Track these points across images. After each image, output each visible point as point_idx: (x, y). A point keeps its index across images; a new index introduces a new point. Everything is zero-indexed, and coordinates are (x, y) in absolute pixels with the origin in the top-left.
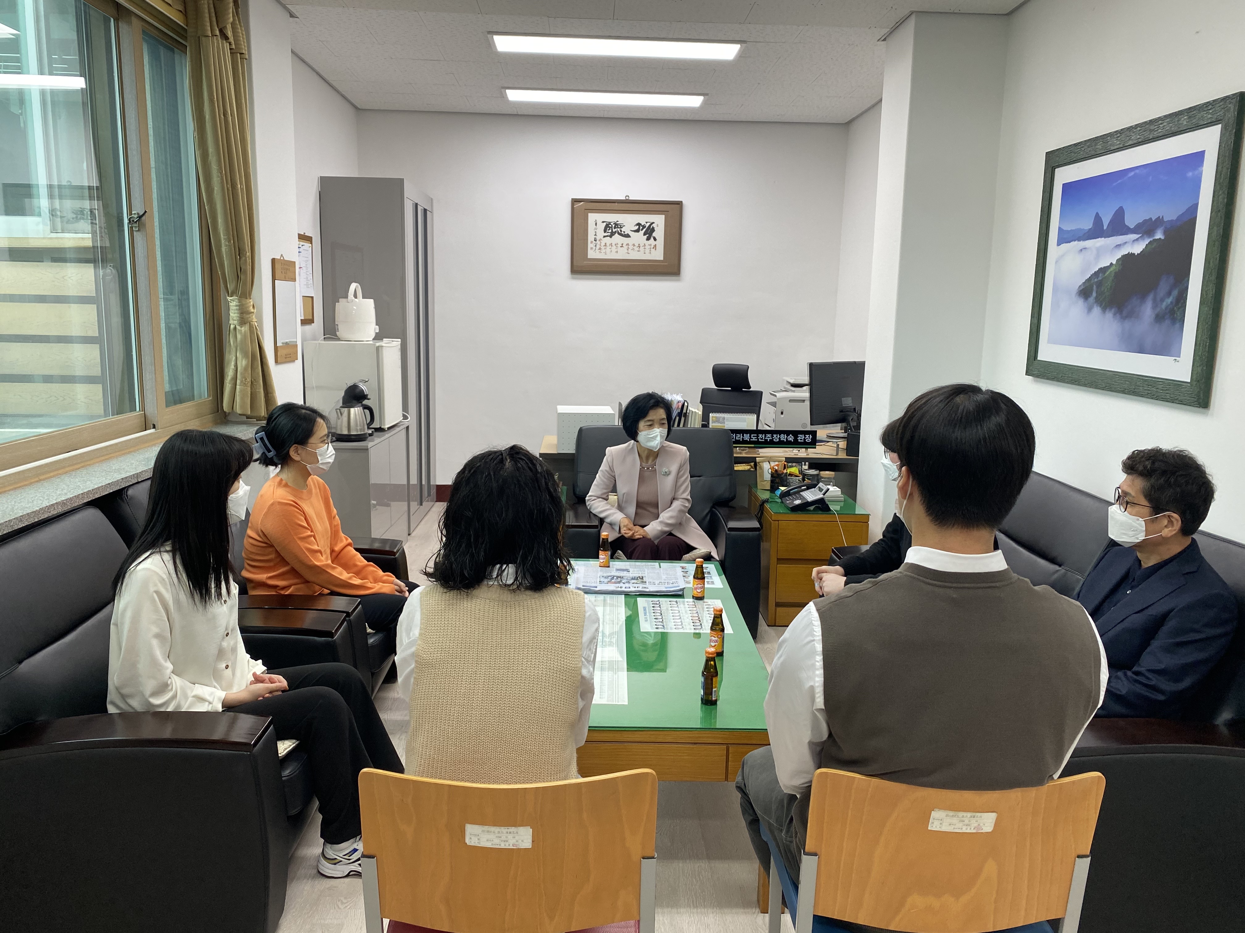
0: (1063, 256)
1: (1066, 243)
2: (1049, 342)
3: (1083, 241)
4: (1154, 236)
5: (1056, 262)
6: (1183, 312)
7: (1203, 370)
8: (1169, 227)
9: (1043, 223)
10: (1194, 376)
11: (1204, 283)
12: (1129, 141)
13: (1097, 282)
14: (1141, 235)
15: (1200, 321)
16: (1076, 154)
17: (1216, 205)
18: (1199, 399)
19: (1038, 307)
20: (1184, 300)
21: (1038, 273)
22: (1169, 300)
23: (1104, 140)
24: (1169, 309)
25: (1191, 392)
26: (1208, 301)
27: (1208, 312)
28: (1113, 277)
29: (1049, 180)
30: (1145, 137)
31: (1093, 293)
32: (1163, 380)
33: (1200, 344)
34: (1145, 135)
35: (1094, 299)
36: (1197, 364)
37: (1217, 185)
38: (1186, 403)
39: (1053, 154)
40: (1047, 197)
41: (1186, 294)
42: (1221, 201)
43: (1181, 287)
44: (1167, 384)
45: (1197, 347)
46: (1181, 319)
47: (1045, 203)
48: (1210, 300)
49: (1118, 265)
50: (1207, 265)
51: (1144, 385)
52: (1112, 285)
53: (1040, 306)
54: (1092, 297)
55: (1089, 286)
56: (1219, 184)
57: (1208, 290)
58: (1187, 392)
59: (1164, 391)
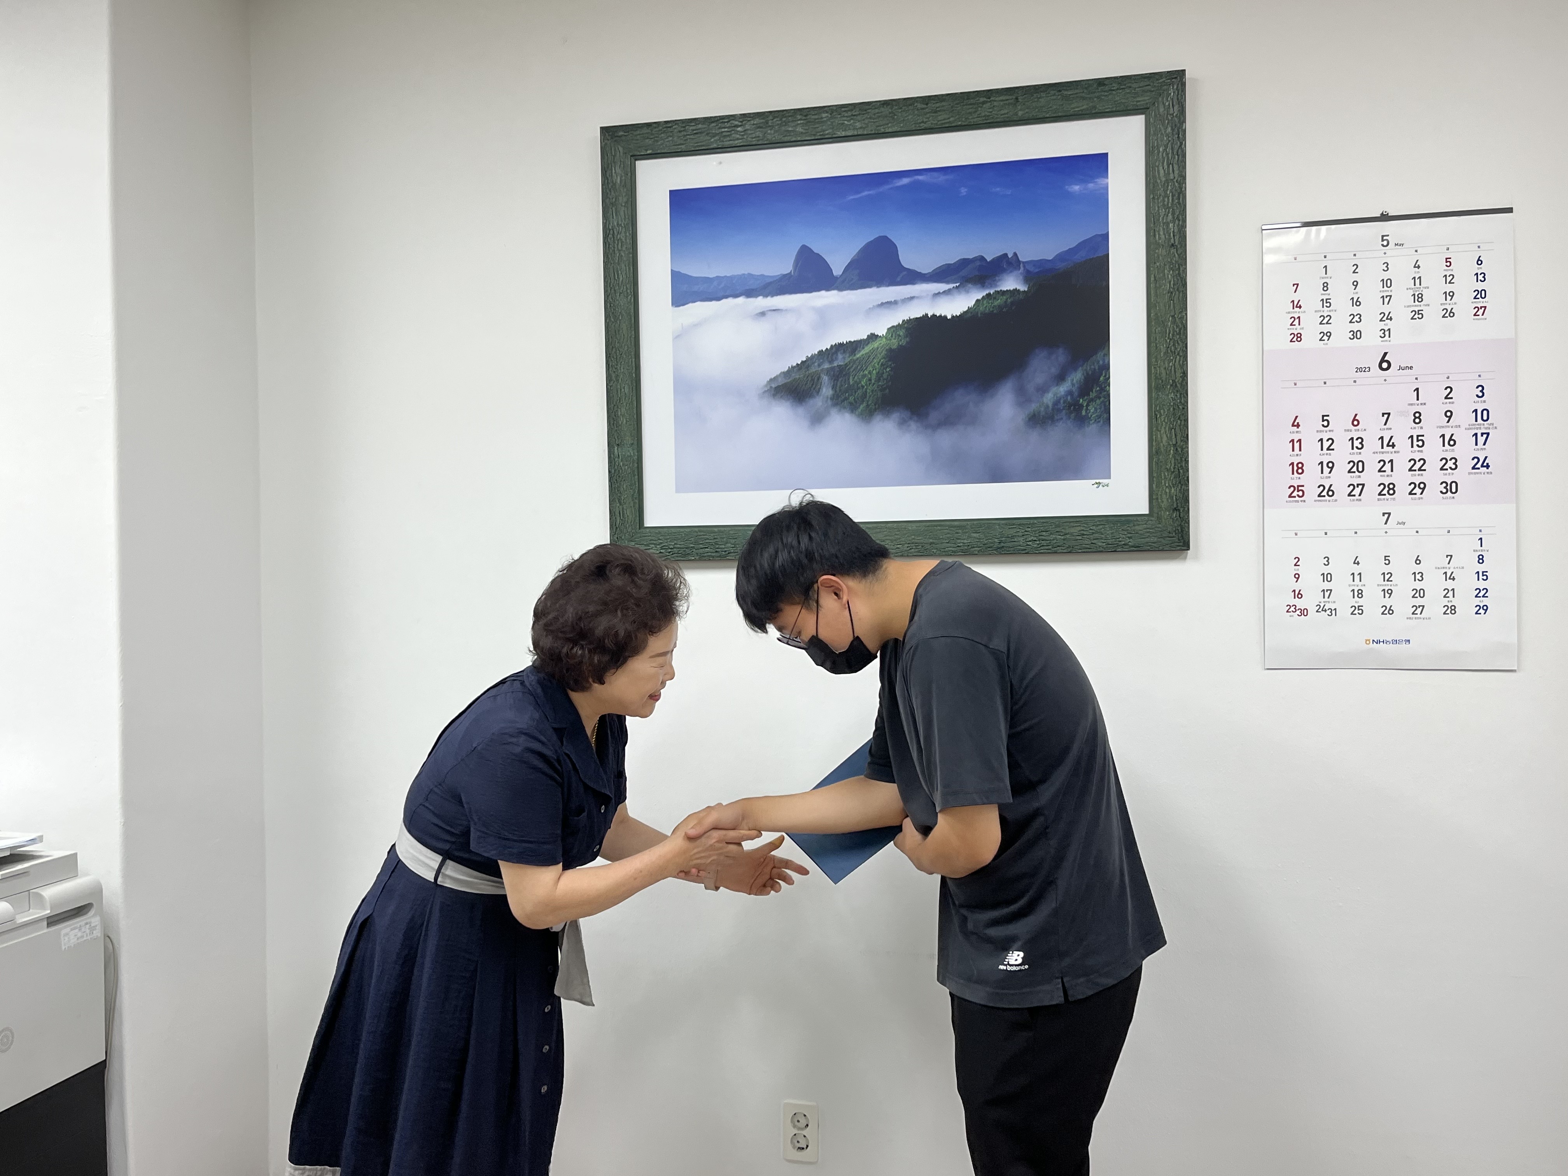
0: (696, 326)
1: (702, 300)
2: (681, 488)
3: (766, 296)
4: (996, 286)
5: (677, 337)
6: (1105, 405)
7: (1182, 490)
8: (1037, 270)
9: (617, 261)
10: (1163, 502)
11: (1159, 357)
12: (890, 125)
13: (833, 368)
14: (958, 284)
15: (1158, 416)
16: (714, 137)
17: (1163, 237)
18: (1182, 536)
19: (631, 425)
20: (1103, 386)
21: (618, 358)
22: (1063, 389)
23: (810, 118)
24: (1064, 402)
25: (1159, 529)
26: (1174, 384)
27: (1178, 401)
28: (884, 358)
29: (624, 181)
30: (941, 121)
31: (822, 389)
32: (1078, 520)
33: (1167, 452)
34: (940, 118)
35: (827, 401)
36: (1165, 484)
37: (1158, 207)
38: (1149, 548)
39: (625, 132)
40: (622, 213)
41: (1105, 376)
42: (1173, 231)
43: (1090, 366)
44: (1092, 524)
45: (1161, 457)
46: (1099, 417)
47: (618, 224)
48: (1180, 382)
49: (894, 337)
50: (1159, 329)
51: (1026, 533)
52: (883, 373)
53: (635, 423)
54: (821, 397)
55: (804, 377)
56: (1164, 205)
57: (1172, 366)
58: (1148, 530)
59: (1088, 537)
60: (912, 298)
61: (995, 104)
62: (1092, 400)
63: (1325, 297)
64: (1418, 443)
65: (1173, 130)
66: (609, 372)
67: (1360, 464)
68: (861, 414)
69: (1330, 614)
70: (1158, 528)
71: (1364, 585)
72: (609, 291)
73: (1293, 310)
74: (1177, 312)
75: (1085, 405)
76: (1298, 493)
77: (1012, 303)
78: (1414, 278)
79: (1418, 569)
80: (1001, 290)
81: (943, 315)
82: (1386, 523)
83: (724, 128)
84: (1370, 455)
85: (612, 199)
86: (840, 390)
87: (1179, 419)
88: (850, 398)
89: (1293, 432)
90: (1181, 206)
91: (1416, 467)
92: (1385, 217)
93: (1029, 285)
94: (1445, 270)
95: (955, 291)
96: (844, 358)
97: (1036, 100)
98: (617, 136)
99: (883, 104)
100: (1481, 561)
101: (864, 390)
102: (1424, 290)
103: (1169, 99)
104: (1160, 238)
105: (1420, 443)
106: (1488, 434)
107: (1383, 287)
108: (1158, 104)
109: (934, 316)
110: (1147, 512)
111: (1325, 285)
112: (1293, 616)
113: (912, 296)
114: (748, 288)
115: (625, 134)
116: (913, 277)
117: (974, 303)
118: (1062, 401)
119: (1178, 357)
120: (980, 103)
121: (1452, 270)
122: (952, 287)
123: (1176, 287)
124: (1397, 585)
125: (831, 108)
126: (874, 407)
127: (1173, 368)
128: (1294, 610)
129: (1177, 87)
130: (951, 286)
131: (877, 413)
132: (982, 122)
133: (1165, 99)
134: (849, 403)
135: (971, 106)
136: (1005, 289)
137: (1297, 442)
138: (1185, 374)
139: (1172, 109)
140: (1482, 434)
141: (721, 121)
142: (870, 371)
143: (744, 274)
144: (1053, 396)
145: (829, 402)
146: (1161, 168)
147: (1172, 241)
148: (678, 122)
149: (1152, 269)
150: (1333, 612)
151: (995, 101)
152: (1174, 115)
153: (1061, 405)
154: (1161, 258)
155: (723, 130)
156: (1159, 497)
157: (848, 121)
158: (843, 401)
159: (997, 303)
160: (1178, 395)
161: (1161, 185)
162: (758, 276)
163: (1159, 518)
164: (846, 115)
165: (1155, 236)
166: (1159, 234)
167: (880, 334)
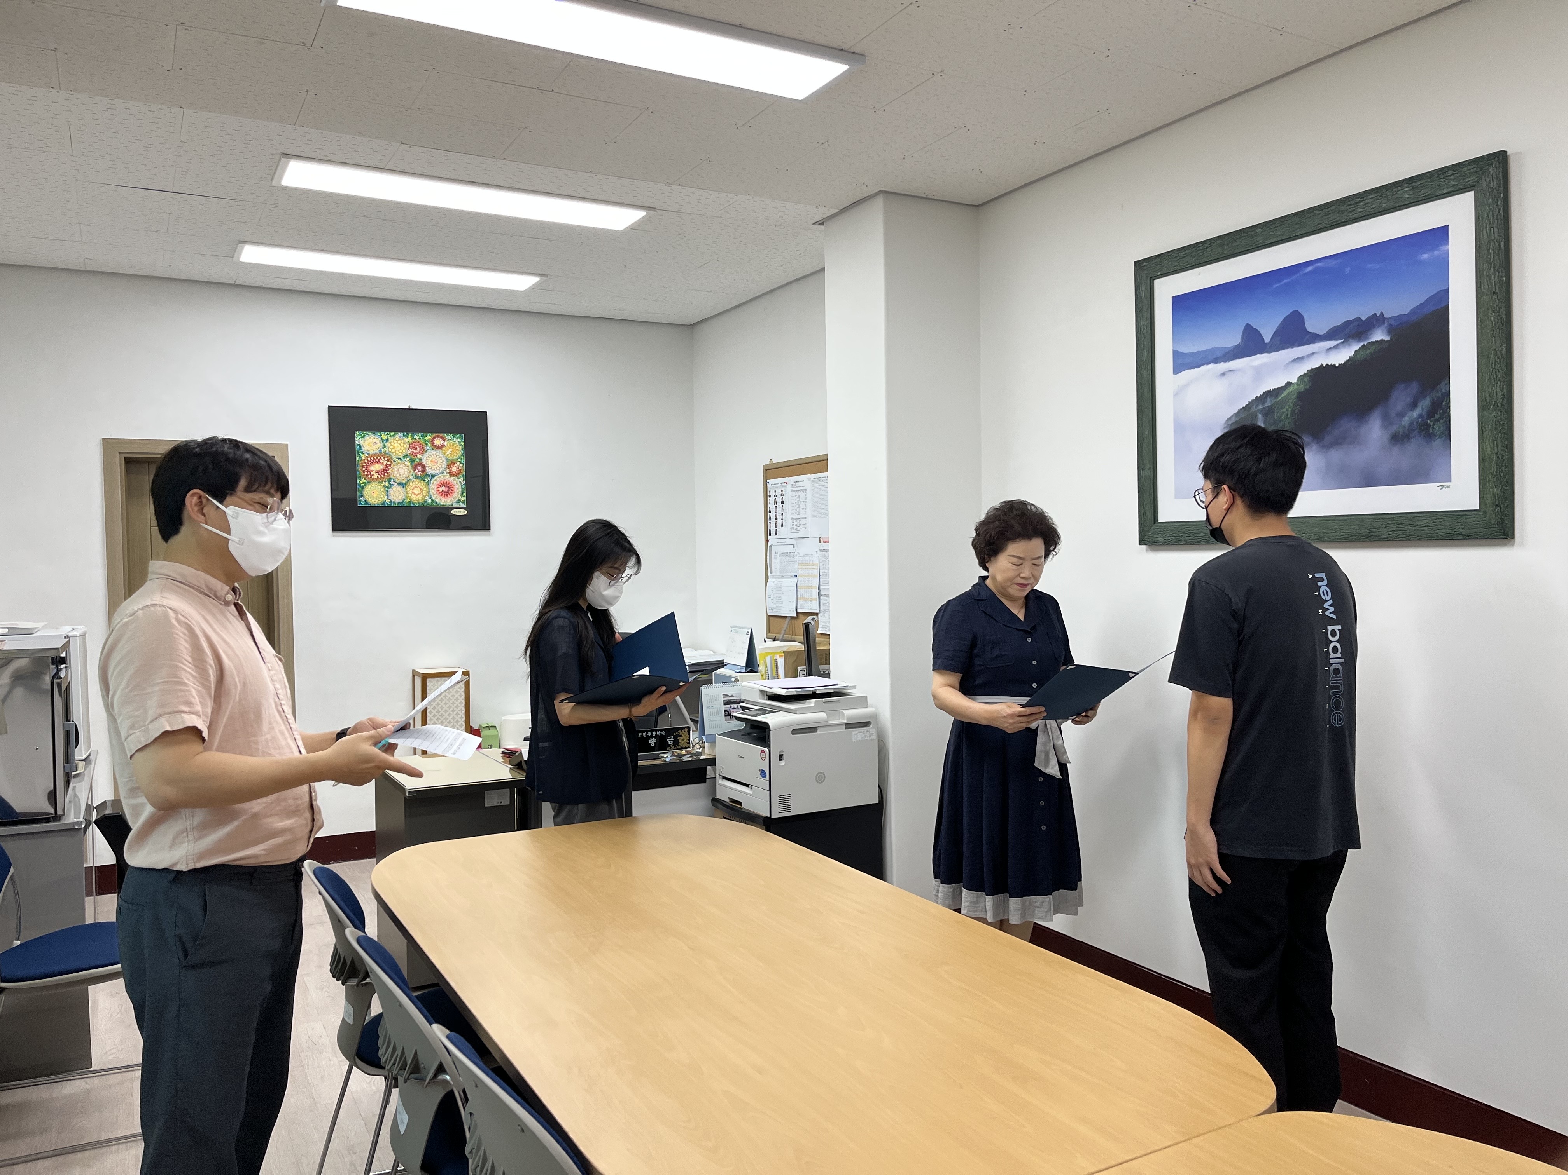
0: (1187, 385)
1: (1189, 369)
2: (1177, 496)
3: (1225, 362)
4: (1369, 339)
5: (1176, 395)
6: (1446, 424)
7: (1503, 490)
8: (1396, 324)
10: (1488, 500)
11: (1485, 383)
12: (1297, 230)
13: (1264, 408)
14: (1343, 340)
15: (1484, 431)
16: (1195, 257)
17: (1487, 287)
18: (1503, 527)
19: (1150, 455)
20: (1445, 409)
21: (1143, 412)
22: (1415, 414)
23: (1249, 234)
24: (1417, 423)
25: (1485, 522)
26: (1495, 405)
27: (1499, 417)
28: (1296, 399)
29: (1147, 295)
32: (1425, 515)
33: (1490, 460)
36: (1490, 485)
37: (1483, 264)
38: (1477, 536)
40: (1145, 316)
41: (1447, 401)
42: (1495, 281)
43: (1436, 394)
44: (1435, 518)
45: (1486, 464)
46: (1442, 433)
47: (1143, 323)
48: (1501, 402)
49: (1302, 383)
50: (1485, 361)
51: (1388, 525)
52: (1295, 410)
53: (1152, 454)
57: (1494, 390)
58: (1479, 522)
59: (1432, 528)
60: (1313, 353)
61: (1367, 201)
62: (1438, 420)
70: (1484, 520)
72: (1139, 369)
74: (1498, 346)
75: (1431, 425)
77: (1381, 350)
80: (1372, 342)
81: (1333, 364)
83: (1201, 249)
85: (1140, 307)
87: (1500, 432)
90: (1500, 261)
93: (1391, 335)
95: (1340, 346)
96: (1271, 401)
97: (1395, 193)
98: (1144, 266)
99: (1295, 215)
103: (1493, 175)
108: (1484, 181)
109: (1327, 365)
110: (1477, 507)
113: (1314, 352)
114: (1215, 357)
115: (1147, 264)
116: (1315, 338)
117: (1353, 353)
118: (1415, 423)
119: (1499, 383)
120: (1357, 203)
123: (1497, 326)
127: (1495, 392)
129: (1502, 164)
130: (1338, 342)
132: (1359, 217)
133: (1490, 175)
135: (1351, 206)
136: (1375, 341)
138: (1505, 396)
139: (1492, 184)
141: (1199, 245)
142: (1287, 409)
143: (1213, 348)
144: (1408, 419)
146: (1485, 232)
147: (1494, 289)
148: (1175, 251)
149: (1479, 313)
151: (1367, 199)
152: (1494, 188)
153: (1414, 427)
154: (1486, 304)
156: (1484, 496)
157: (1272, 232)
159: (1369, 352)
160: (1499, 413)
161: (1486, 245)
162: (1221, 347)
163: (1485, 513)
164: (1271, 228)
165: (1482, 286)
166: (1484, 285)
167: (1293, 382)
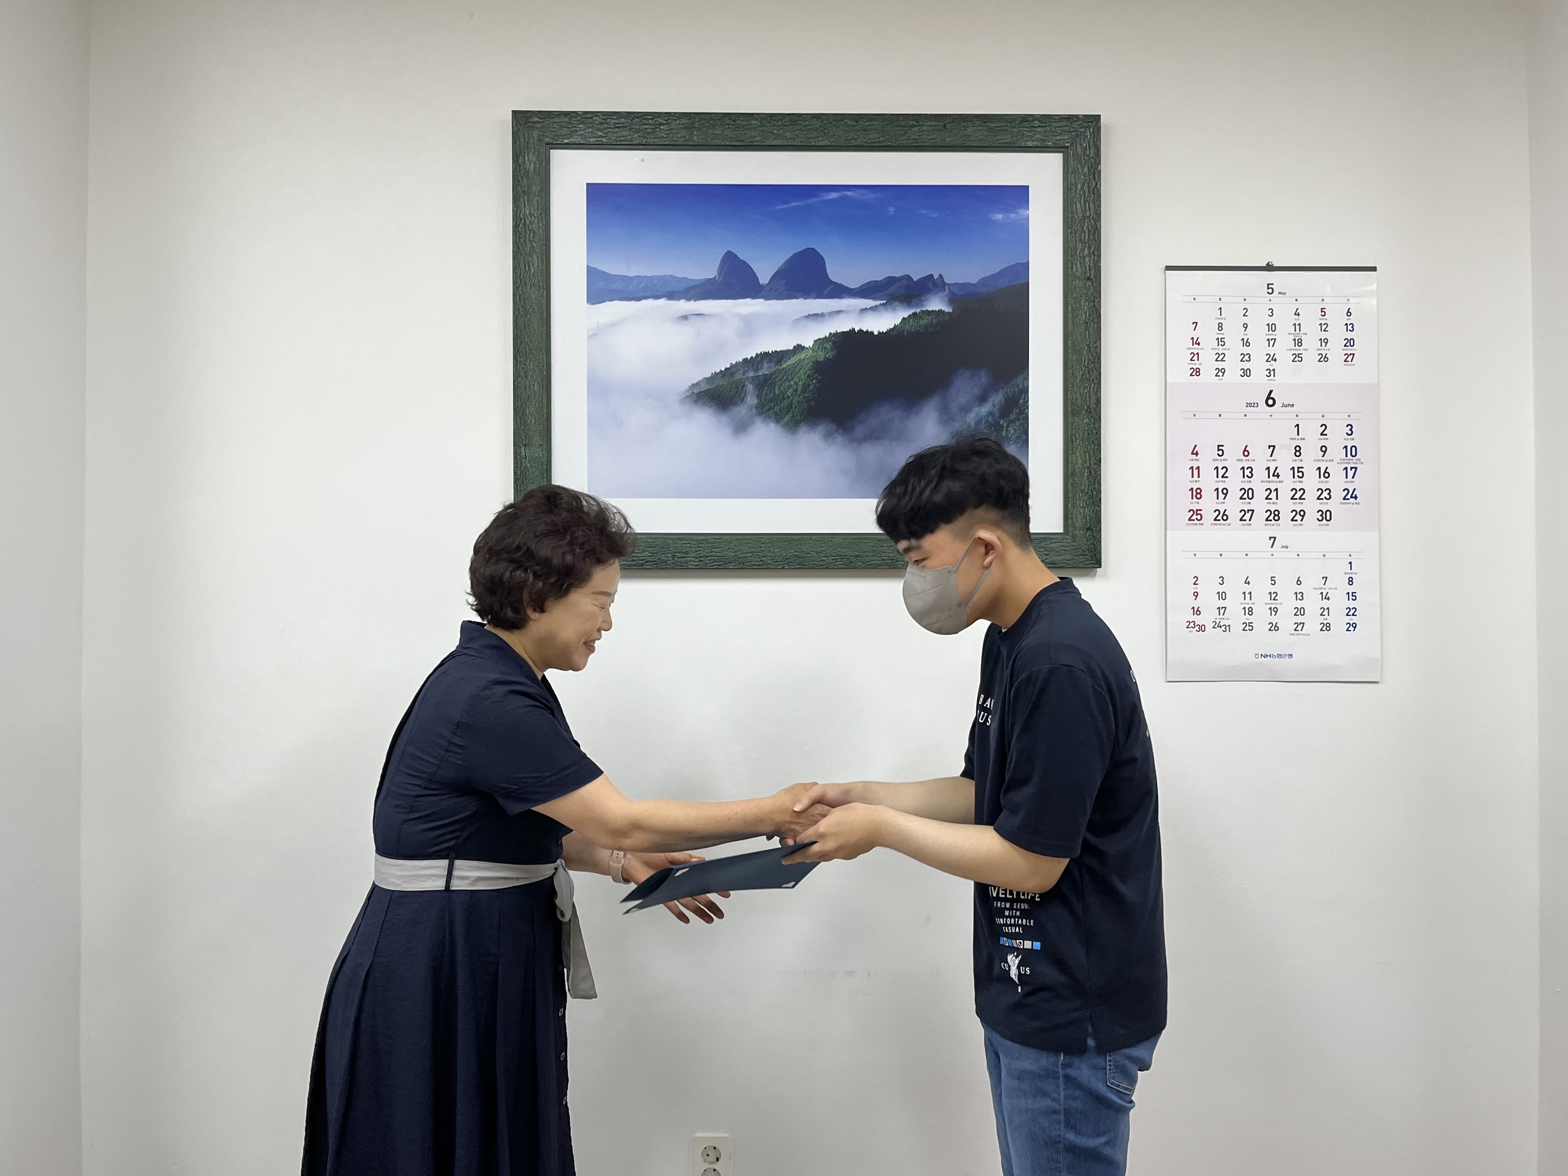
0: (613, 325)
1: (620, 300)
3: (688, 299)
4: (923, 306)
5: (592, 336)
6: (1024, 427)
7: (1095, 511)
8: (961, 293)
9: (528, 252)
10: (1073, 522)
11: (1075, 384)
12: (820, 138)
13: (758, 377)
14: (884, 302)
15: (1074, 440)
16: (638, 132)
17: (1080, 270)
18: (1095, 555)
19: (541, 424)
20: (1022, 408)
21: (528, 354)
22: (984, 410)
23: (739, 124)
24: (985, 423)
26: (1089, 410)
27: (1092, 426)
28: (810, 370)
29: (538, 170)
30: (870, 139)
31: (747, 397)
33: (1082, 475)
34: (870, 137)
35: (751, 409)
36: (1080, 504)
37: (1076, 242)
38: (1064, 565)
39: (540, 119)
40: (535, 203)
41: (1024, 399)
42: (1089, 265)
43: (1011, 389)
45: (1076, 479)
46: (1018, 438)
47: (530, 214)
48: (1094, 408)
49: (820, 349)
50: (1076, 357)
52: (809, 385)
53: (545, 423)
54: (746, 405)
55: (728, 384)
56: (1081, 240)
57: (1086, 393)
58: (1063, 548)
60: (839, 312)
61: (924, 128)
62: (1011, 422)
63: (1220, 336)
64: (1298, 474)
65: (1089, 170)
66: (517, 368)
67: (1250, 491)
68: (786, 425)
69: (1225, 630)
70: (1073, 546)
71: (1254, 604)
72: (519, 283)
73: (1193, 347)
74: (1092, 343)
75: (1005, 426)
76: (1197, 517)
77: (936, 322)
78: (1295, 324)
79: (1299, 589)
80: (927, 310)
81: (869, 331)
82: (1272, 547)
83: (648, 124)
84: (1259, 484)
85: (525, 186)
86: (765, 400)
87: (1093, 443)
88: (776, 408)
89: (1193, 460)
90: (1096, 242)
91: (1297, 496)
92: (1269, 268)
93: (954, 307)
94: (1320, 319)
95: (882, 308)
96: (770, 367)
97: (964, 128)
98: (532, 122)
99: (814, 117)
100: (1351, 583)
101: (790, 401)
102: (1303, 336)
103: (1086, 141)
104: (1077, 271)
105: (1300, 474)
106: (1356, 468)
107: (1269, 331)
108: (1076, 145)
109: (861, 331)
110: (1061, 531)
111: (1220, 325)
112: (1192, 632)
113: (839, 309)
114: (669, 290)
115: (540, 120)
116: (840, 291)
117: (900, 321)
118: (983, 422)
119: (1093, 385)
120: (909, 126)
121: (1326, 320)
122: (879, 304)
123: (1091, 318)
124: (1281, 604)
125: (760, 115)
126: (799, 419)
127: (1088, 395)
128: (1193, 626)
129: (1093, 130)
130: (878, 302)
131: (802, 424)
132: (911, 145)
133: (1082, 140)
134: (775, 412)
135: (900, 128)
136: (931, 310)
137: (1196, 469)
138: (1099, 401)
139: (1088, 151)
140: (1351, 468)
141: (645, 117)
142: (796, 382)
143: (665, 276)
144: (975, 416)
145: (754, 411)
146: (1078, 205)
147: (1088, 274)
148: (598, 114)
149: (1069, 299)
150: (1227, 628)
151: (924, 126)
152: (1091, 156)
153: (983, 425)
154: (1077, 290)
155: (646, 127)
156: (1074, 517)
157: (778, 130)
158: (769, 410)
159: (922, 322)
160: (1092, 420)
161: (1079, 221)
162: (680, 278)
164: (776, 124)
165: (1072, 268)
166: (1076, 267)
167: (807, 346)
